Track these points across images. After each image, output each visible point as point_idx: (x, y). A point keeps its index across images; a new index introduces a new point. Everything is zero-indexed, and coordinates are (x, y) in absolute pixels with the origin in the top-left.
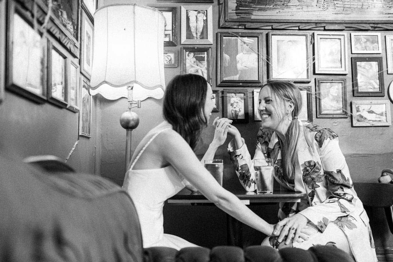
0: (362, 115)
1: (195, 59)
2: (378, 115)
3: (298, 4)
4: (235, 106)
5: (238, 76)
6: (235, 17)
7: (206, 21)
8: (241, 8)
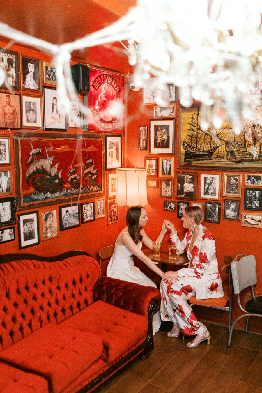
0: (247, 220)
1: (165, 185)
2: (256, 222)
3: (215, 157)
4: (183, 210)
5: (184, 195)
6: (184, 164)
7: (170, 165)
8: (187, 159)
